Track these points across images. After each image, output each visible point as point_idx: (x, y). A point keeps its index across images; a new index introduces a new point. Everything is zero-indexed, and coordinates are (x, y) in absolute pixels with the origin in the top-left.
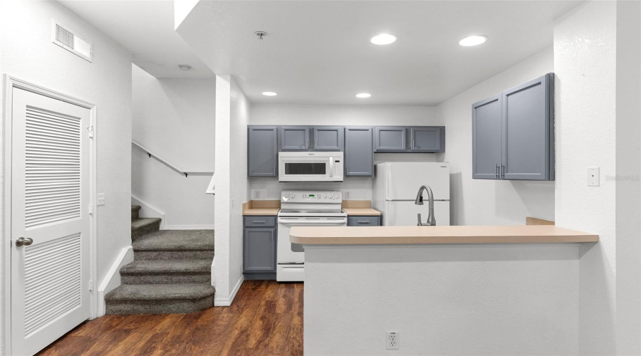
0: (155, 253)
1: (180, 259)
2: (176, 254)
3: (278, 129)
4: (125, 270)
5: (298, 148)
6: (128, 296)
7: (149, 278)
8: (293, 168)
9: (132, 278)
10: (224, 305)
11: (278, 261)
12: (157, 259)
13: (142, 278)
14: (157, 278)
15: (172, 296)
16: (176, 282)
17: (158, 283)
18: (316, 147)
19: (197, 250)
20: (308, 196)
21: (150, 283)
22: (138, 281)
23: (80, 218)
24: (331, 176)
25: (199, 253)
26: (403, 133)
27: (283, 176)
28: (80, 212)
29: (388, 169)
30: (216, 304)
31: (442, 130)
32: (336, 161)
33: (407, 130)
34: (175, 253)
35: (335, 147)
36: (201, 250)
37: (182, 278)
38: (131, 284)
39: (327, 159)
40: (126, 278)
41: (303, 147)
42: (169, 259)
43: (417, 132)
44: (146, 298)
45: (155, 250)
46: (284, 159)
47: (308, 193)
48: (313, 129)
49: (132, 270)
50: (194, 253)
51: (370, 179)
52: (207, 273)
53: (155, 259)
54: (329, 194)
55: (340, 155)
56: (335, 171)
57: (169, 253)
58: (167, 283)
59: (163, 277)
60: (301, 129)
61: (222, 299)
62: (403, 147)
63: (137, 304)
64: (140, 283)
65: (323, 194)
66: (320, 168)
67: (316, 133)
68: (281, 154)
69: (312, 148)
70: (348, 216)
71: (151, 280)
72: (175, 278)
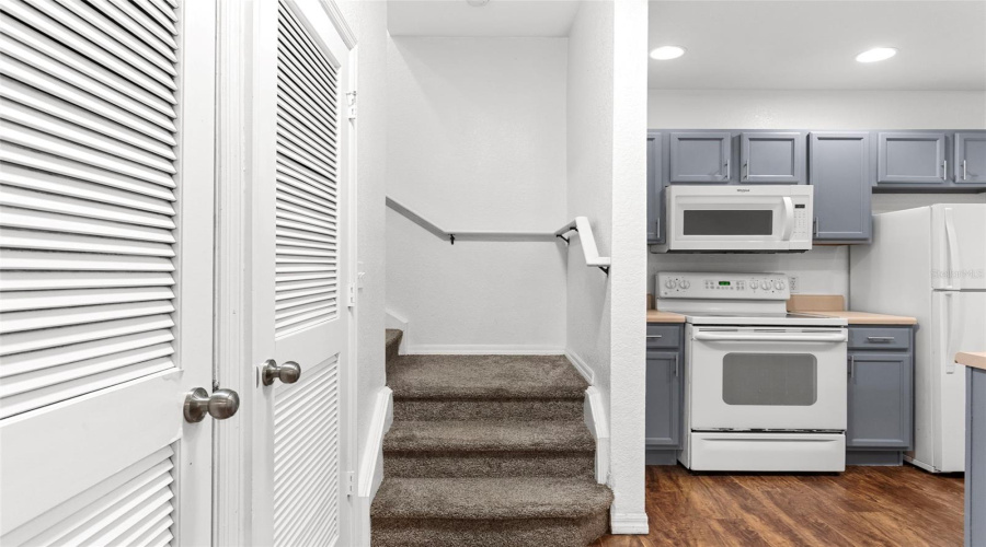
0: (440, 406)
1: (496, 418)
2: (487, 408)
4: (395, 444)
5: (707, 178)
6: (426, 509)
7: (448, 464)
9: (409, 464)
10: (635, 531)
12: (444, 418)
13: (432, 463)
14: (468, 464)
15: (529, 510)
16: (511, 474)
17: (468, 475)
18: (749, 173)
19: (534, 399)
20: (717, 284)
21: (450, 475)
22: (422, 469)
23: (338, 315)
24: (786, 239)
25: (537, 405)
26: (939, 146)
27: (678, 239)
28: (338, 302)
30: (617, 527)
32: (797, 206)
33: (949, 138)
34: (486, 404)
35: (788, 177)
36: (545, 399)
37: (521, 463)
38: (408, 477)
39: (778, 201)
40: (394, 461)
41: (720, 177)
42: (472, 418)
43: (969, 143)
44: (470, 514)
45: (441, 399)
46: (682, 201)
47: (718, 278)
48: (740, 137)
49: (411, 445)
50: (528, 405)
53: (441, 418)
54: (761, 280)
55: (806, 192)
56: (794, 227)
57: (473, 404)
58: (488, 475)
59: (481, 461)
60: (715, 138)
61: (629, 516)
63: (445, 529)
64: (427, 475)
65: (747, 280)
66: (759, 221)
67: (747, 146)
68: (675, 191)
69: (738, 177)
70: (850, 326)
71: (453, 468)
72: (506, 465)
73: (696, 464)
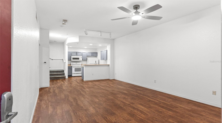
1: (58, 73)
3: (71, 52)
5: (74, 55)
8: (73, 59)
11: (73, 73)
18: (78, 55)
20: (76, 63)
22: (53, 75)
25: (61, 72)
26: (91, 53)
27: (72, 60)
29: (89, 59)
31: (97, 53)
35: (81, 55)
39: (79, 57)
43: (93, 53)
51: (86, 61)
52: (64, 74)
54: (79, 63)
55: (81, 57)
56: (81, 59)
60: (75, 52)
61: (66, 77)
62: (91, 55)
65: (78, 63)
66: (78, 59)
67: (77, 53)
68: (72, 56)
69: (77, 55)
72: (59, 75)
73: (73, 76)
